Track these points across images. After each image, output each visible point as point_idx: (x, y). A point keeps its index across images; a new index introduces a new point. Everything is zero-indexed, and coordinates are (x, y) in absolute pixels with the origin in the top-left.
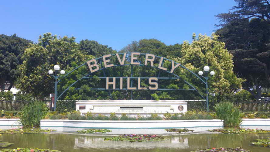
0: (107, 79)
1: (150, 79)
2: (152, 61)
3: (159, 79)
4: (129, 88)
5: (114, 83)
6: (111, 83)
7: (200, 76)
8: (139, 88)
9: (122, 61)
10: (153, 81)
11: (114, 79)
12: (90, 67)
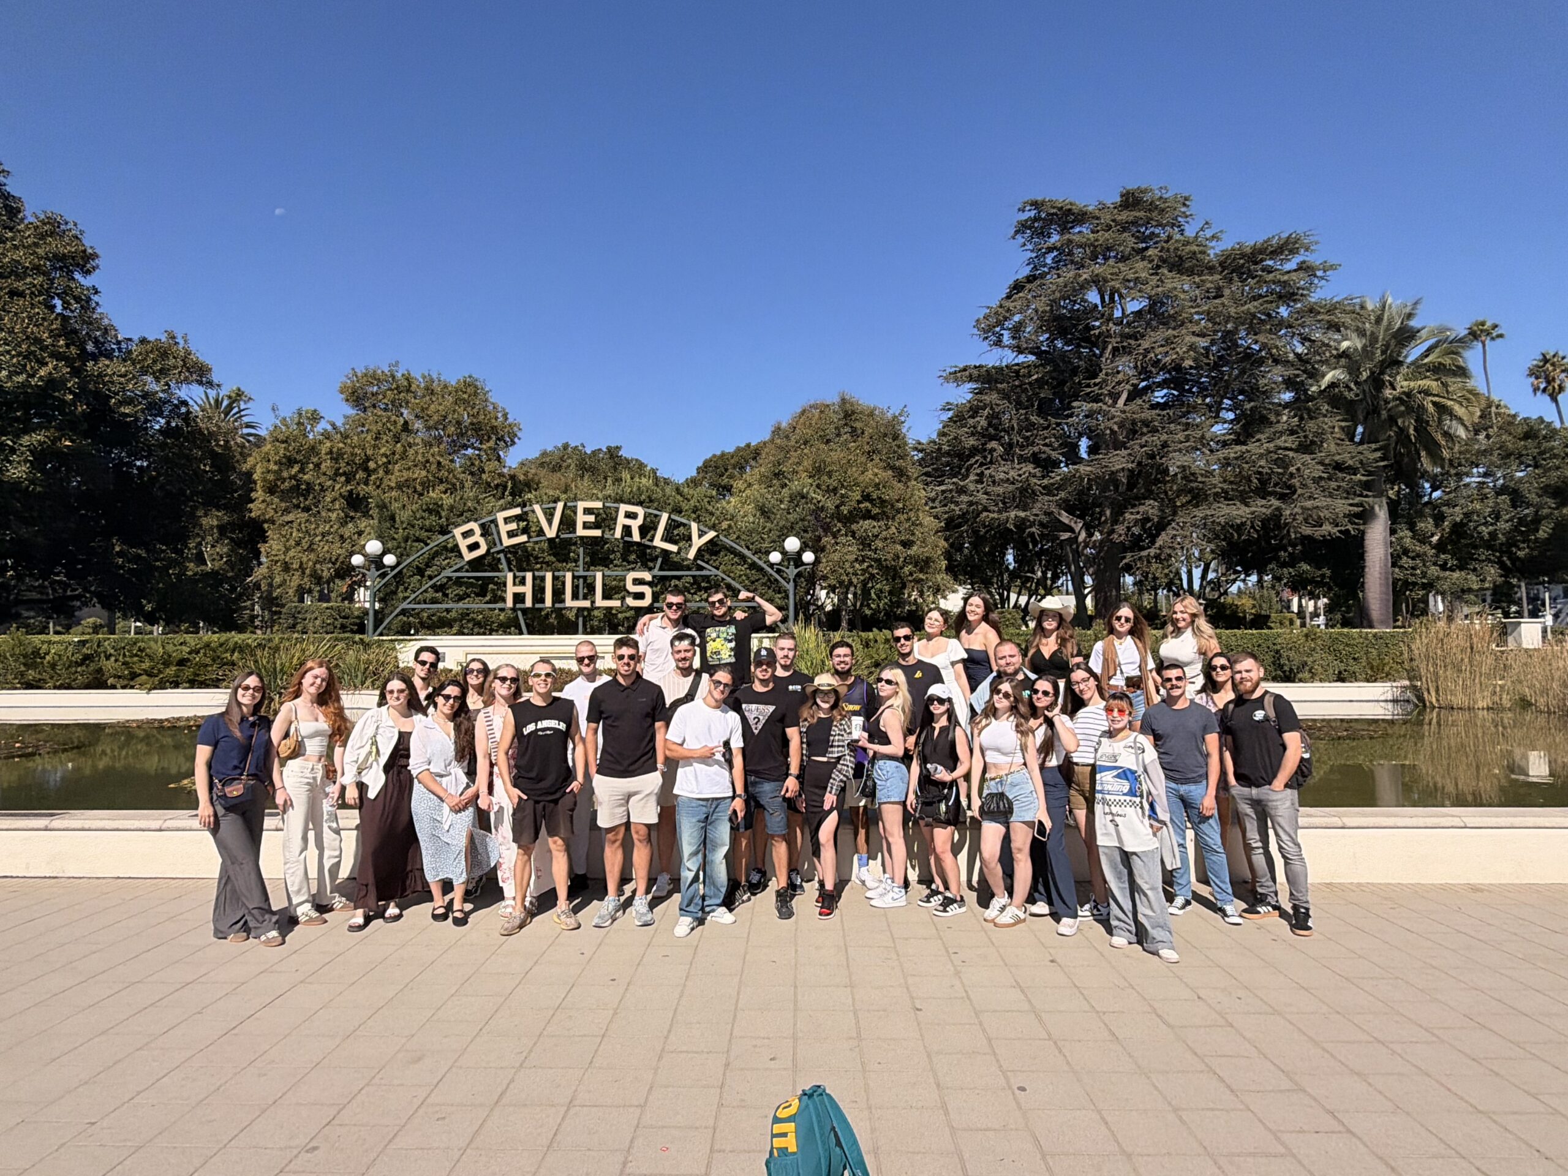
0: (510, 576)
1: (631, 576)
2: (635, 525)
3: (654, 577)
4: (570, 603)
5: (527, 590)
6: (519, 589)
7: (772, 565)
8: (600, 602)
10: (638, 582)
11: (529, 576)
12: (463, 544)
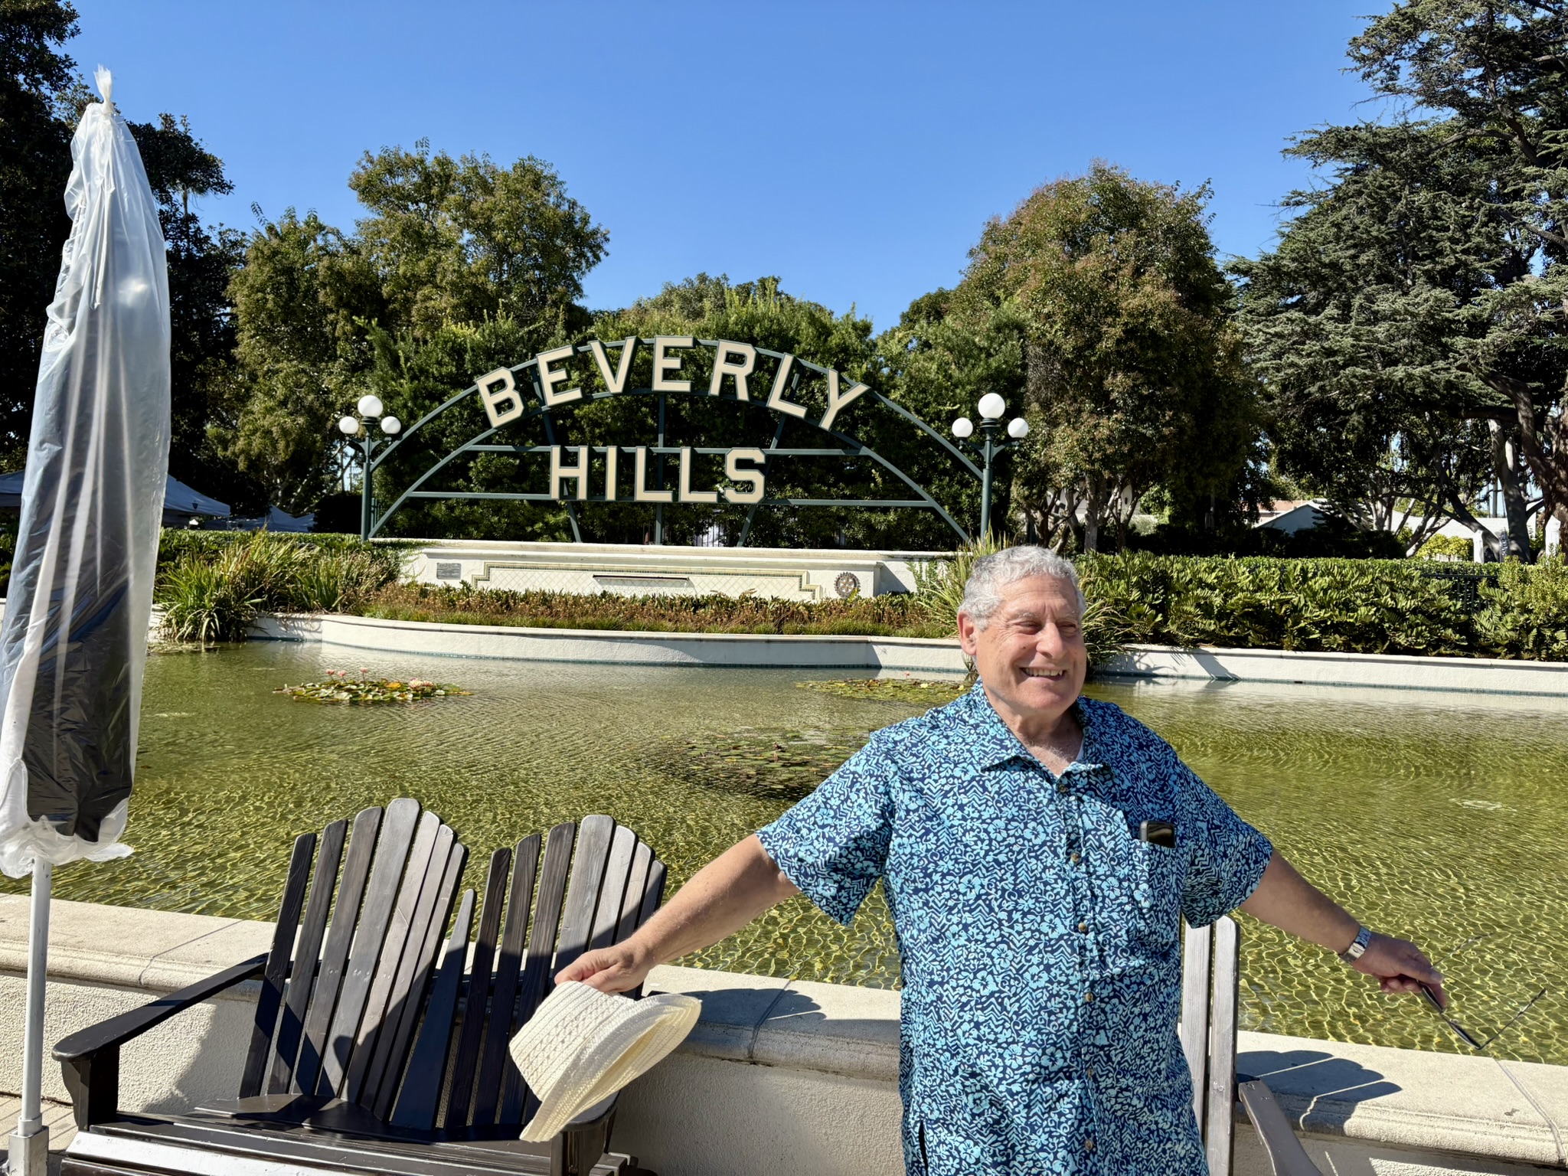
1: (734, 454)
2: (741, 373)
4: (642, 495)
5: (580, 473)
6: (569, 472)
8: (686, 496)
9: (614, 373)
10: (742, 464)
11: (583, 452)
12: (489, 401)
